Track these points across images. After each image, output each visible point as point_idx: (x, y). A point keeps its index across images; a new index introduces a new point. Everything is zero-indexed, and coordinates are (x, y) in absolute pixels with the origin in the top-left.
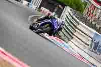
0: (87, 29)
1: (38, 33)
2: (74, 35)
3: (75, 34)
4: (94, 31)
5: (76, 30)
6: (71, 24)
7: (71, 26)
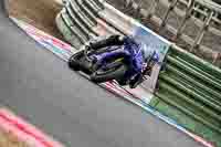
0: (119, 17)
1: (96, 81)
2: (92, 31)
3: (94, 29)
4: (138, 24)
5: (99, 21)
6: (85, 8)
7: (86, 12)
